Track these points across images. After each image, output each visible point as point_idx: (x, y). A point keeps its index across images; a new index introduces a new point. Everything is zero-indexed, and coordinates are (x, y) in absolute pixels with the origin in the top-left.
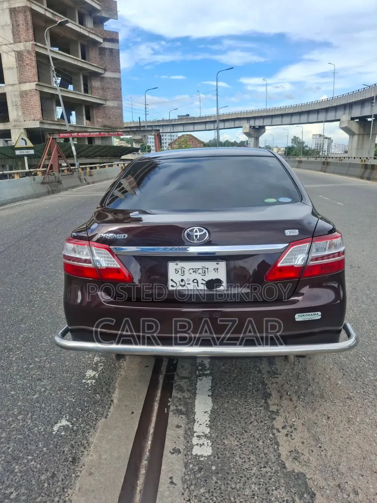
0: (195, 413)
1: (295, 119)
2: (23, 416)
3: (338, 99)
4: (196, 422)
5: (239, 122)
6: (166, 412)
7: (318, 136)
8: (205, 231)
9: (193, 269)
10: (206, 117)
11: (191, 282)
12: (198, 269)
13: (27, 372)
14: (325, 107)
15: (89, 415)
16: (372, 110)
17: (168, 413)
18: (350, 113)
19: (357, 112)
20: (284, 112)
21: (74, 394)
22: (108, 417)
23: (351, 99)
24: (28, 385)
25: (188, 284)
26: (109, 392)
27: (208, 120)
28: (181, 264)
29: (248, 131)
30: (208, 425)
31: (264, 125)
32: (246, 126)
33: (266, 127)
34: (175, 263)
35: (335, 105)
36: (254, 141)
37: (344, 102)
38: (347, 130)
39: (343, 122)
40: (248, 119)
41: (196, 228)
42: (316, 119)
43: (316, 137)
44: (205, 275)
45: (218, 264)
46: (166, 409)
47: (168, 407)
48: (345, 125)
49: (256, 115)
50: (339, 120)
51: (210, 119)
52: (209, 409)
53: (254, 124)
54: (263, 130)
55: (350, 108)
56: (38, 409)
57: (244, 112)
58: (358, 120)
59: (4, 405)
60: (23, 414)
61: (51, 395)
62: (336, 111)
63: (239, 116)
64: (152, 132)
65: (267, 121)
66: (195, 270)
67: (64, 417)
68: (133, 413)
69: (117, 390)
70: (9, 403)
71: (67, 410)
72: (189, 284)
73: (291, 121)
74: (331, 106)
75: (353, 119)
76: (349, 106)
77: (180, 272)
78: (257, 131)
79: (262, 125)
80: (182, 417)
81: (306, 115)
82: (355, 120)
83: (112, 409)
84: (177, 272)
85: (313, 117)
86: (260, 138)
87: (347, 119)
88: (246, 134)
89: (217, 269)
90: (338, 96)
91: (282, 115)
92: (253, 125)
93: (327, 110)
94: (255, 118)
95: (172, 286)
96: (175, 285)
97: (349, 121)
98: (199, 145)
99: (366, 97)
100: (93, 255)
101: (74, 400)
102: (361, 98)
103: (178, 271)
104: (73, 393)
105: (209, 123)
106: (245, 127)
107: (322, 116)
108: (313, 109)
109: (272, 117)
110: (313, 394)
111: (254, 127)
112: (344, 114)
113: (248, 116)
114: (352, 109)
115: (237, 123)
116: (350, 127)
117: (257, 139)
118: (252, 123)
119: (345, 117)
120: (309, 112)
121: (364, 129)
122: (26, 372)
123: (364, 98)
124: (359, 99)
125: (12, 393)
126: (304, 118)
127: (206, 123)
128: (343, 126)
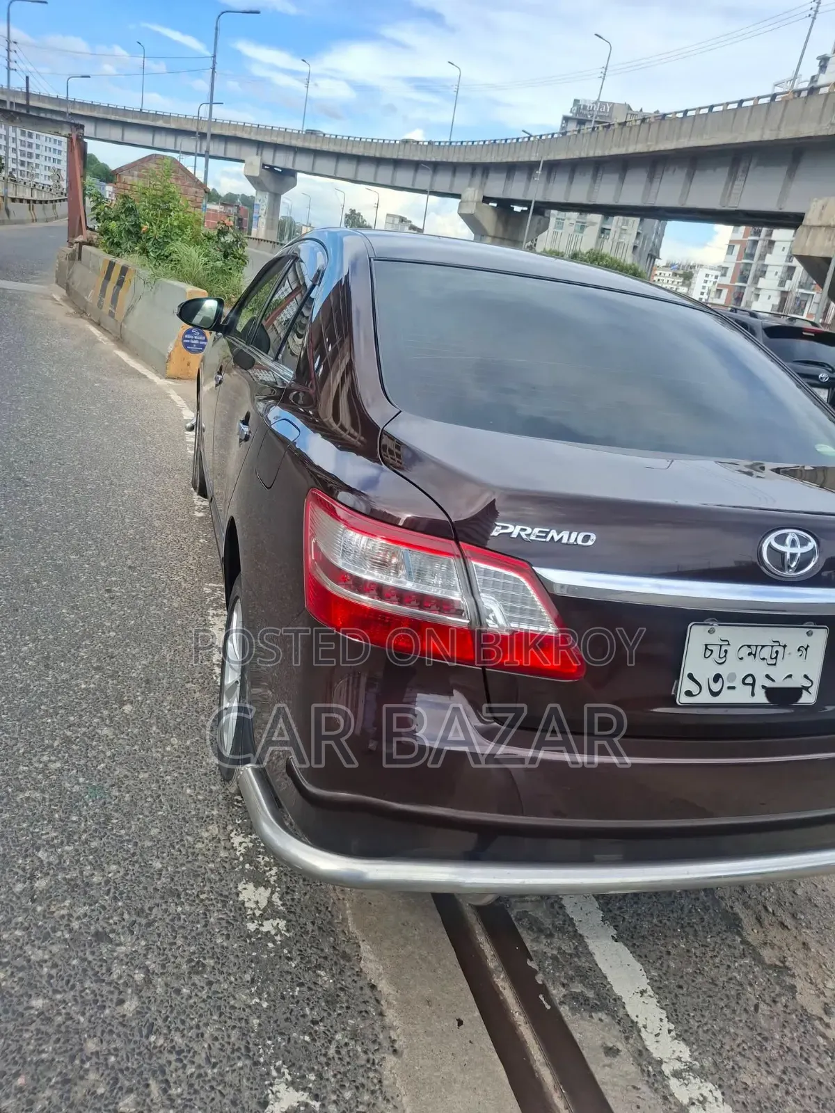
0: (620, 998)
1: (366, 171)
2: (133, 1096)
3: (463, 149)
4: (643, 1029)
5: (238, 147)
6: (548, 1007)
7: (397, 221)
8: (812, 544)
9: (749, 646)
10: (156, 116)
11: (737, 682)
12: (763, 646)
13: (39, 909)
14: (433, 159)
15: (344, 1051)
16: (527, 188)
17: (555, 1009)
18: (483, 185)
19: (497, 187)
20: (342, 150)
21: (253, 981)
22: (396, 1046)
23: (489, 154)
24: (74, 962)
25: (729, 688)
26: (346, 956)
27: (160, 123)
28: (723, 632)
29: (257, 174)
30: (673, 1034)
31: (296, 168)
32: (255, 161)
33: (299, 175)
34: (708, 628)
35: (455, 160)
36: (269, 203)
37: (472, 158)
38: (470, 220)
39: (467, 201)
40: (260, 145)
41: (792, 534)
42: (411, 183)
43: (393, 221)
44: (775, 664)
45: (809, 634)
46: (541, 997)
47: (543, 989)
48: (470, 210)
49: (279, 140)
50: (458, 196)
51: (165, 122)
52: (644, 983)
53: (273, 161)
54: (292, 178)
55: (483, 175)
56: (173, 1057)
57: (251, 127)
58: (495, 205)
59: (38, 1064)
60: (130, 1091)
61: (178, 991)
62: (454, 172)
63: (240, 134)
64: (62, 129)
65: (303, 162)
66: (754, 648)
67: (274, 1073)
68: (460, 1023)
69: (365, 948)
70: (49, 1048)
71: (269, 1047)
72: (733, 688)
73: (393, 179)
74: (444, 160)
75: (486, 200)
76: (482, 169)
77: (715, 654)
78: (280, 179)
79: (289, 166)
80: (601, 1020)
81: (391, 168)
82: (490, 204)
83: (391, 1016)
84: (708, 653)
85: (404, 176)
86: (282, 196)
87: (476, 199)
88: (253, 180)
89: (806, 649)
90: (462, 142)
91: (338, 156)
92: (270, 163)
93: (436, 166)
94: (276, 147)
95: (689, 693)
96: (695, 689)
97: (478, 202)
98: (194, 189)
99: (520, 160)
100: (471, 590)
101: (265, 1005)
102: (510, 160)
103: (712, 651)
104: (248, 977)
105: (163, 134)
106: (251, 164)
107: (424, 179)
108: (406, 158)
109: (317, 153)
110: (816, 906)
111: (271, 168)
112: (470, 186)
113: (260, 138)
114: (487, 177)
115: (232, 150)
116: (480, 216)
117: (276, 197)
118: (268, 157)
119: (472, 193)
120: (397, 163)
121: (505, 230)
122: (34, 910)
123: (515, 160)
124: (504, 160)
125: (38, 1003)
126: (385, 173)
127: (155, 130)
128: (467, 211)
